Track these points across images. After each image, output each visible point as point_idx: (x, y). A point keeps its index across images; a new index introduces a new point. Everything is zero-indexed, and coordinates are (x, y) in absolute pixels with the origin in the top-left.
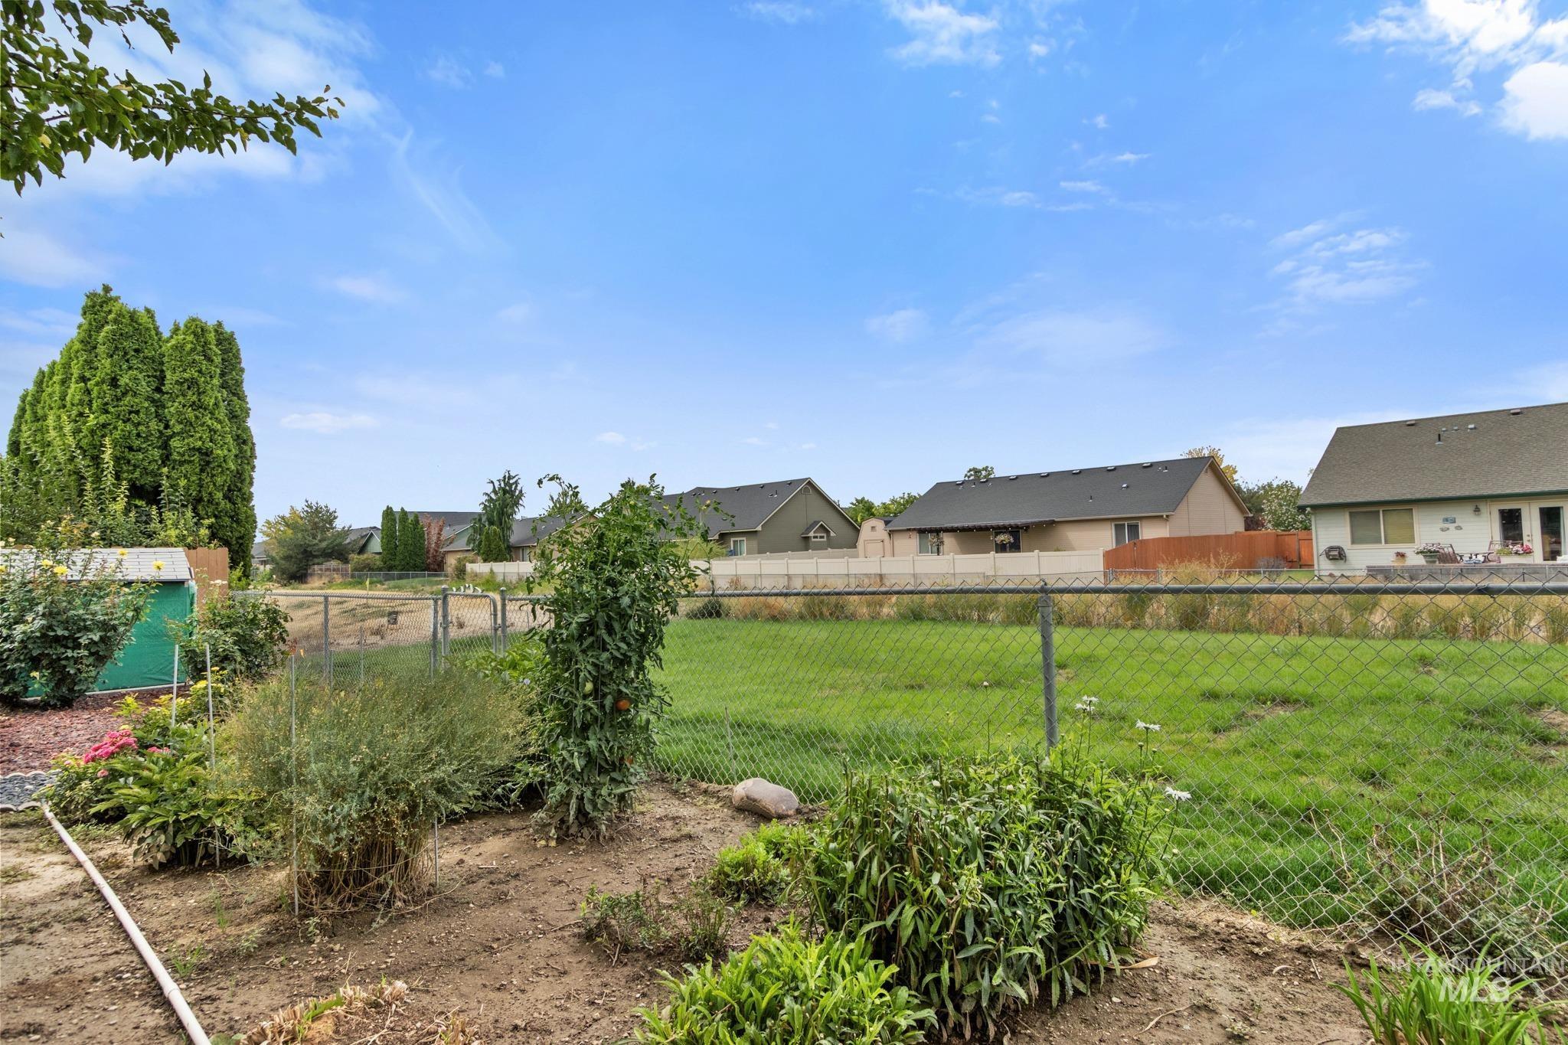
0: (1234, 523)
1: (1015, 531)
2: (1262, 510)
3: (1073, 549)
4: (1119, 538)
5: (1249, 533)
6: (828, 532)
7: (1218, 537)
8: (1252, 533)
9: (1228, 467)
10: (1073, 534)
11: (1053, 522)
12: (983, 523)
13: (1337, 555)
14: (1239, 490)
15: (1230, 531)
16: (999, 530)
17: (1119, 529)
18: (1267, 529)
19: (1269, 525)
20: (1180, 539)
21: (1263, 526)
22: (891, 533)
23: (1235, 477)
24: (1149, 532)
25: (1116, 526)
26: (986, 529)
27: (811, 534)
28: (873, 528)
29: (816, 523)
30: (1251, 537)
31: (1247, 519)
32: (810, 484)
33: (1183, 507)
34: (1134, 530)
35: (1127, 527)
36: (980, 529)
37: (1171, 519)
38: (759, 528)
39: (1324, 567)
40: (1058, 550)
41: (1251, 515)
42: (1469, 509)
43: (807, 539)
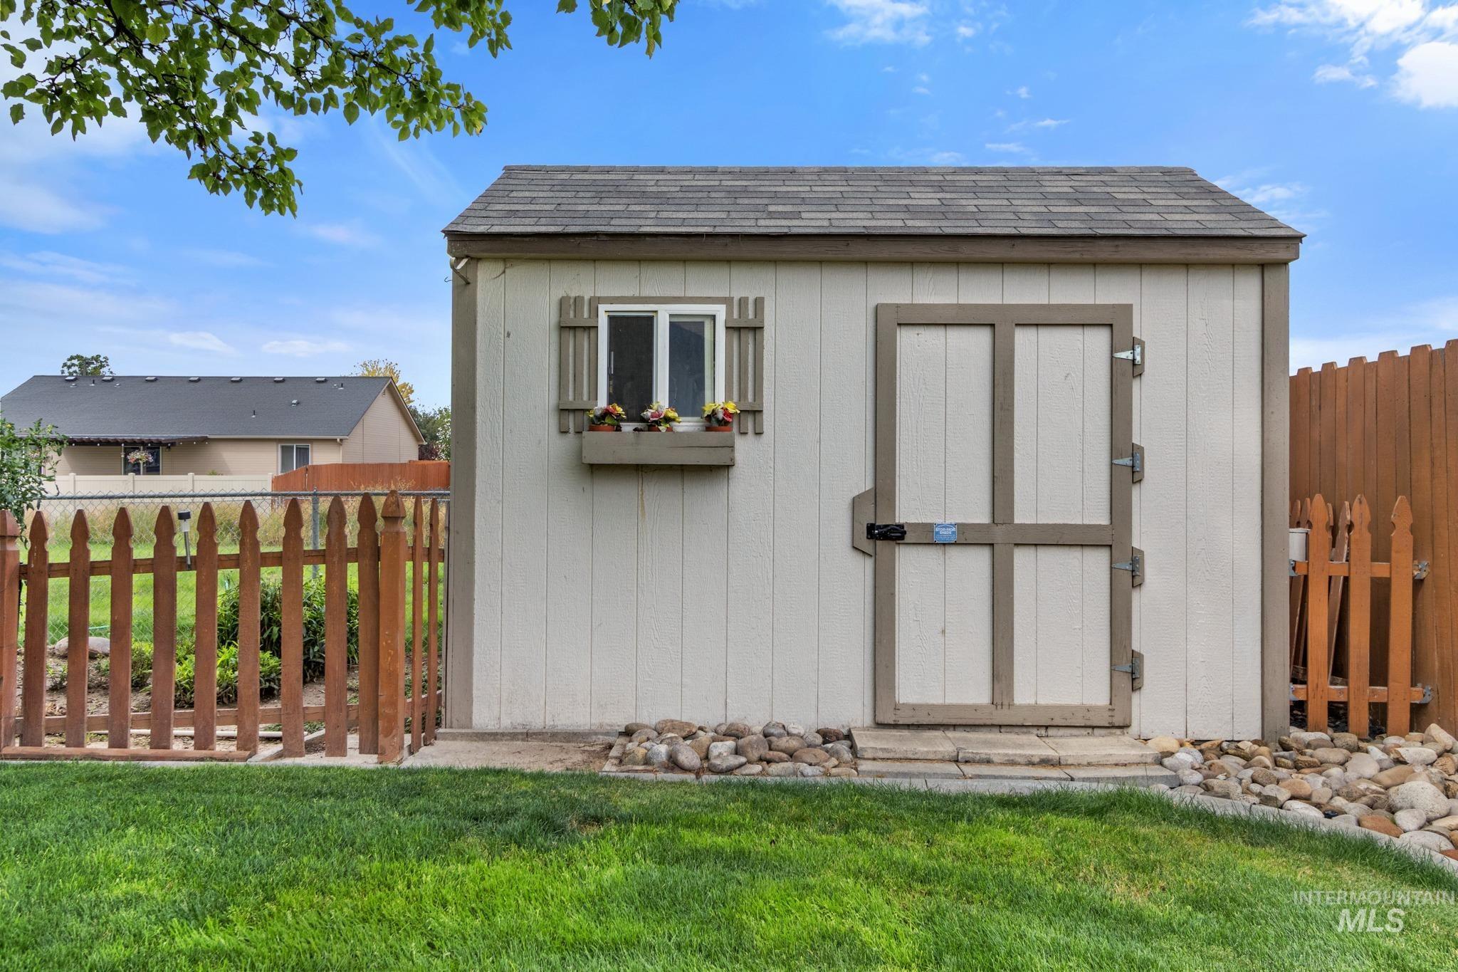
0: (407, 450)
1: (154, 447)
2: (436, 438)
3: (228, 473)
4: (285, 463)
5: (422, 462)
7: (391, 465)
8: (426, 462)
9: (405, 385)
10: (229, 455)
11: (205, 439)
14: (414, 413)
15: (404, 460)
16: (133, 445)
17: (286, 451)
18: (440, 458)
19: (443, 455)
20: (354, 466)
21: (437, 455)
23: (412, 397)
24: (321, 457)
25: (282, 447)
26: (116, 443)
30: (424, 466)
31: (421, 446)
33: (358, 430)
34: (303, 453)
35: (295, 450)
36: (106, 443)
37: (345, 443)
40: (213, 473)
41: (425, 443)
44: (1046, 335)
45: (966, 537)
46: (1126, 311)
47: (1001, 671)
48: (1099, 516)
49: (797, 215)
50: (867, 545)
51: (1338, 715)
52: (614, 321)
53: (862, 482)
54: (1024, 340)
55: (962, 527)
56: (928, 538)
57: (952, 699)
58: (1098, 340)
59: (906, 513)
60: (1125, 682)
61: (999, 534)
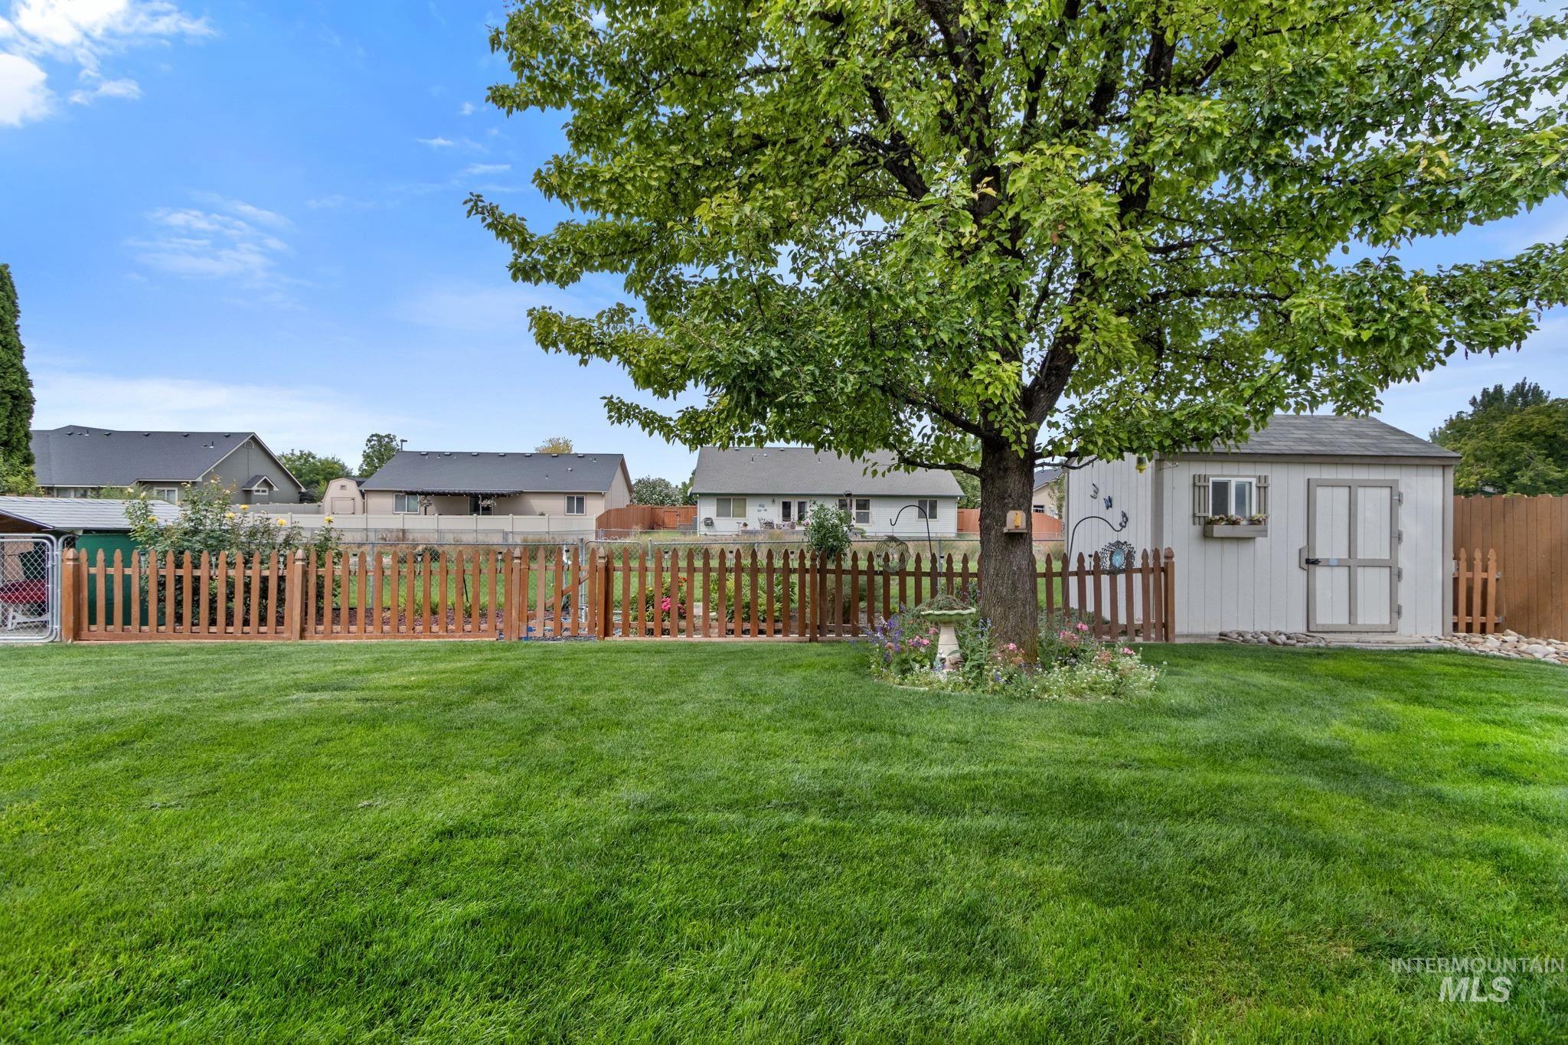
0: (626, 500)
4: (569, 506)
6: (270, 486)
10: (535, 502)
11: (522, 493)
12: (457, 489)
13: (709, 523)
16: (486, 496)
17: (570, 499)
22: (363, 494)
24: (591, 503)
25: (568, 498)
27: (255, 488)
28: (343, 487)
29: (258, 477)
31: (631, 497)
32: (254, 439)
33: (611, 488)
34: (579, 503)
35: (576, 499)
36: (454, 494)
37: (606, 495)
38: (200, 479)
39: (702, 529)
42: (770, 500)
43: (248, 493)
44: (1368, 490)
45: (1340, 564)
46: (1397, 481)
47: (1352, 612)
48: (1386, 556)
49: (1267, 443)
50: (1305, 566)
51: (1469, 628)
52: (1214, 483)
53: (1302, 542)
54: (1361, 492)
55: (1339, 560)
56: (1328, 564)
57: (1335, 622)
58: (1386, 492)
59: (1319, 555)
60: (1395, 615)
61: (1352, 562)
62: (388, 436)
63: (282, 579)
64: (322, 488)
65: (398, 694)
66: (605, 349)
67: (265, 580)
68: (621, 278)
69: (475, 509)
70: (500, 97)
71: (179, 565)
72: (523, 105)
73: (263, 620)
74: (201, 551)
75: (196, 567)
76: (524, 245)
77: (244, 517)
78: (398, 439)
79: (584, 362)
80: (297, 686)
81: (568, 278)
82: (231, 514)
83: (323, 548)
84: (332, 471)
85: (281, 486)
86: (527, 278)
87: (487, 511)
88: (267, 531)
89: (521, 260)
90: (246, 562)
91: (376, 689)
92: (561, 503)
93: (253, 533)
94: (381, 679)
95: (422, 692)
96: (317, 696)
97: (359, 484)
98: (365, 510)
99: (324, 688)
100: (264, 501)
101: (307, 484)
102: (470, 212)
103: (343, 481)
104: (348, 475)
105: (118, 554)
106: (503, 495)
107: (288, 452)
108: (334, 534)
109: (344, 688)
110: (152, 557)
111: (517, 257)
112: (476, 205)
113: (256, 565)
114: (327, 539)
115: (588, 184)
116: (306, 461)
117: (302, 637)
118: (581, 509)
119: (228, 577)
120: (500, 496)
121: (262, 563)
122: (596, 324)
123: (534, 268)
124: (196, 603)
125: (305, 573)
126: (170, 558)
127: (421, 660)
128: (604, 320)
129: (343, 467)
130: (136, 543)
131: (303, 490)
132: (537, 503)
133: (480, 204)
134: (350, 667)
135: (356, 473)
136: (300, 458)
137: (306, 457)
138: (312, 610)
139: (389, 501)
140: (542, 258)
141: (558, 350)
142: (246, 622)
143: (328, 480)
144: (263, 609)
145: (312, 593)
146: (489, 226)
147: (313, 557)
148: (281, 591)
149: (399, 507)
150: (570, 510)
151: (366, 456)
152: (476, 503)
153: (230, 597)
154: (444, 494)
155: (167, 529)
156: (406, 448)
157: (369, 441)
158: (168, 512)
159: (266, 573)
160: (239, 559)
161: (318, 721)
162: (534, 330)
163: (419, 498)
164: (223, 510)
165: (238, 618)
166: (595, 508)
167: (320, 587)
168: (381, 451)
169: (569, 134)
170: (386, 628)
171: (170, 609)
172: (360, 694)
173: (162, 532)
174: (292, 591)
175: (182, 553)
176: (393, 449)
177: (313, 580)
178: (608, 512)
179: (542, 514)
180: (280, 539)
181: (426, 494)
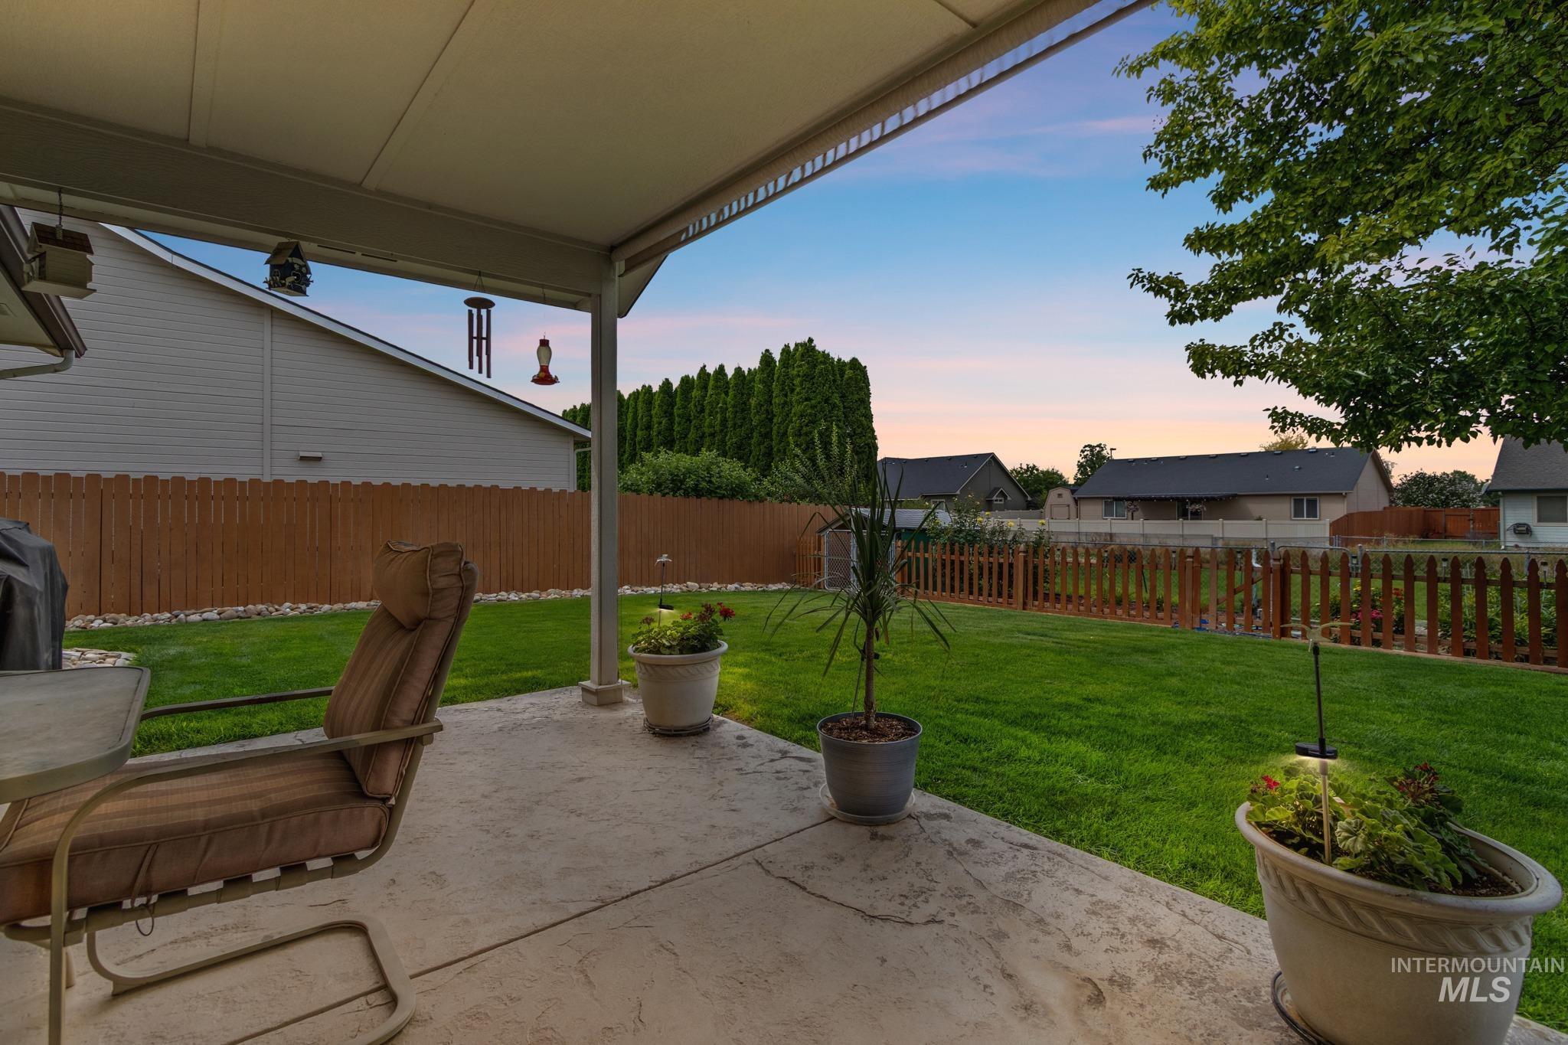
0: (1382, 500)
4: (1297, 510)
6: (1005, 496)
10: (1253, 506)
11: (1235, 496)
13: (1522, 530)
17: (1298, 503)
22: (1076, 501)
24: (1328, 506)
25: (1295, 500)
27: (994, 498)
28: (1060, 497)
29: (997, 489)
32: (993, 458)
33: (1357, 486)
34: (1312, 504)
35: (1306, 502)
37: (1348, 496)
38: (959, 492)
43: (990, 502)
62: (1099, 446)
63: (1011, 565)
64: (1043, 497)
65: (1080, 644)
66: (1259, 368)
67: (1001, 565)
68: (1275, 300)
69: (1184, 515)
70: (1157, 184)
71: (952, 553)
72: (1177, 184)
73: (1000, 595)
74: (964, 544)
75: (962, 554)
76: (1180, 296)
77: (989, 521)
78: (1108, 448)
79: (1239, 383)
80: (1019, 632)
81: (1219, 313)
82: (980, 519)
83: (1039, 546)
84: (1052, 480)
85: (1012, 496)
86: (1183, 320)
87: (1196, 515)
88: (1002, 532)
89: (1177, 308)
90: (990, 553)
91: (1066, 639)
92: (1288, 506)
93: (993, 532)
94: (1071, 635)
95: (1096, 645)
96: (1029, 637)
97: (1073, 492)
98: (1078, 516)
99: (1034, 634)
100: (1001, 508)
101: (1033, 493)
102: (1132, 284)
103: (1060, 490)
104: (1065, 484)
105: (922, 544)
106: (1213, 499)
107: (1017, 466)
108: (1046, 535)
109: (1046, 636)
110: (939, 547)
111: (1173, 306)
112: (1137, 277)
113: (995, 555)
114: (1041, 538)
115: (1225, 242)
116: (1032, 472)
117: (1024, 609)
118: (1312, 513)
119: (979, 562)
120: (1210, 500)
121: (999, 554)
122: (1249, 348)
123: (1189, 312)
124: (962, 580)
125: (1026, 562)
126: (948, 548)
127: (1101, 629)
128: (1257, 343)
129: (1061, 477)
130: (930, 537)
131: (1029, 499)
132: (1255, 507)
133: (1141, 275)
134: (1050, 626)
135: (1072, 481)
136: (1027, 471)
137: (1032, 469)
138: (1031, 589)
139: (1099, 508)
140: (1195, 302)
141: (1214, 375)
142: (990, 595)
143: (1048, 489)
144: (1000, 586)
145: (1030, 577)
146: (1148, 290)
147: (1031, 551)
148: (1011, 576)
149: (1108, 513)
150: (1298, 513)
151: (1080, 466)
152: (1183, 508)
153: (981, 575)
154: (1149, 500)
155: (946, 529)
156: (1116, 456)
157: (1083, 451)
158: (945, 518)
159: (1002, 560)
160: (985, 550)
161: (1029, 647)
162: (1191, 362)
163: (1126, 503)
164: (976, 516)
165: (985, 592)
166: (1333, 511)
167: (1035, 575)
168: (1095, 460)
169: (1214, 199)
170: (1082, 608)
171: (948, 582)
172: (1055, 640)
173: (944, 531)
174: (1017, 575)
175: (953, 545)
176: (1104, 457)
177: (1031, 567)
178: (1349, 517)
179: (1260, 519)
180: (1010, 538)
181: (1132, 500)
